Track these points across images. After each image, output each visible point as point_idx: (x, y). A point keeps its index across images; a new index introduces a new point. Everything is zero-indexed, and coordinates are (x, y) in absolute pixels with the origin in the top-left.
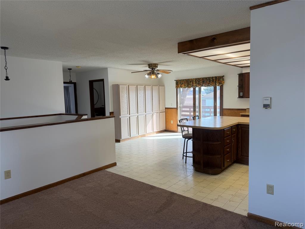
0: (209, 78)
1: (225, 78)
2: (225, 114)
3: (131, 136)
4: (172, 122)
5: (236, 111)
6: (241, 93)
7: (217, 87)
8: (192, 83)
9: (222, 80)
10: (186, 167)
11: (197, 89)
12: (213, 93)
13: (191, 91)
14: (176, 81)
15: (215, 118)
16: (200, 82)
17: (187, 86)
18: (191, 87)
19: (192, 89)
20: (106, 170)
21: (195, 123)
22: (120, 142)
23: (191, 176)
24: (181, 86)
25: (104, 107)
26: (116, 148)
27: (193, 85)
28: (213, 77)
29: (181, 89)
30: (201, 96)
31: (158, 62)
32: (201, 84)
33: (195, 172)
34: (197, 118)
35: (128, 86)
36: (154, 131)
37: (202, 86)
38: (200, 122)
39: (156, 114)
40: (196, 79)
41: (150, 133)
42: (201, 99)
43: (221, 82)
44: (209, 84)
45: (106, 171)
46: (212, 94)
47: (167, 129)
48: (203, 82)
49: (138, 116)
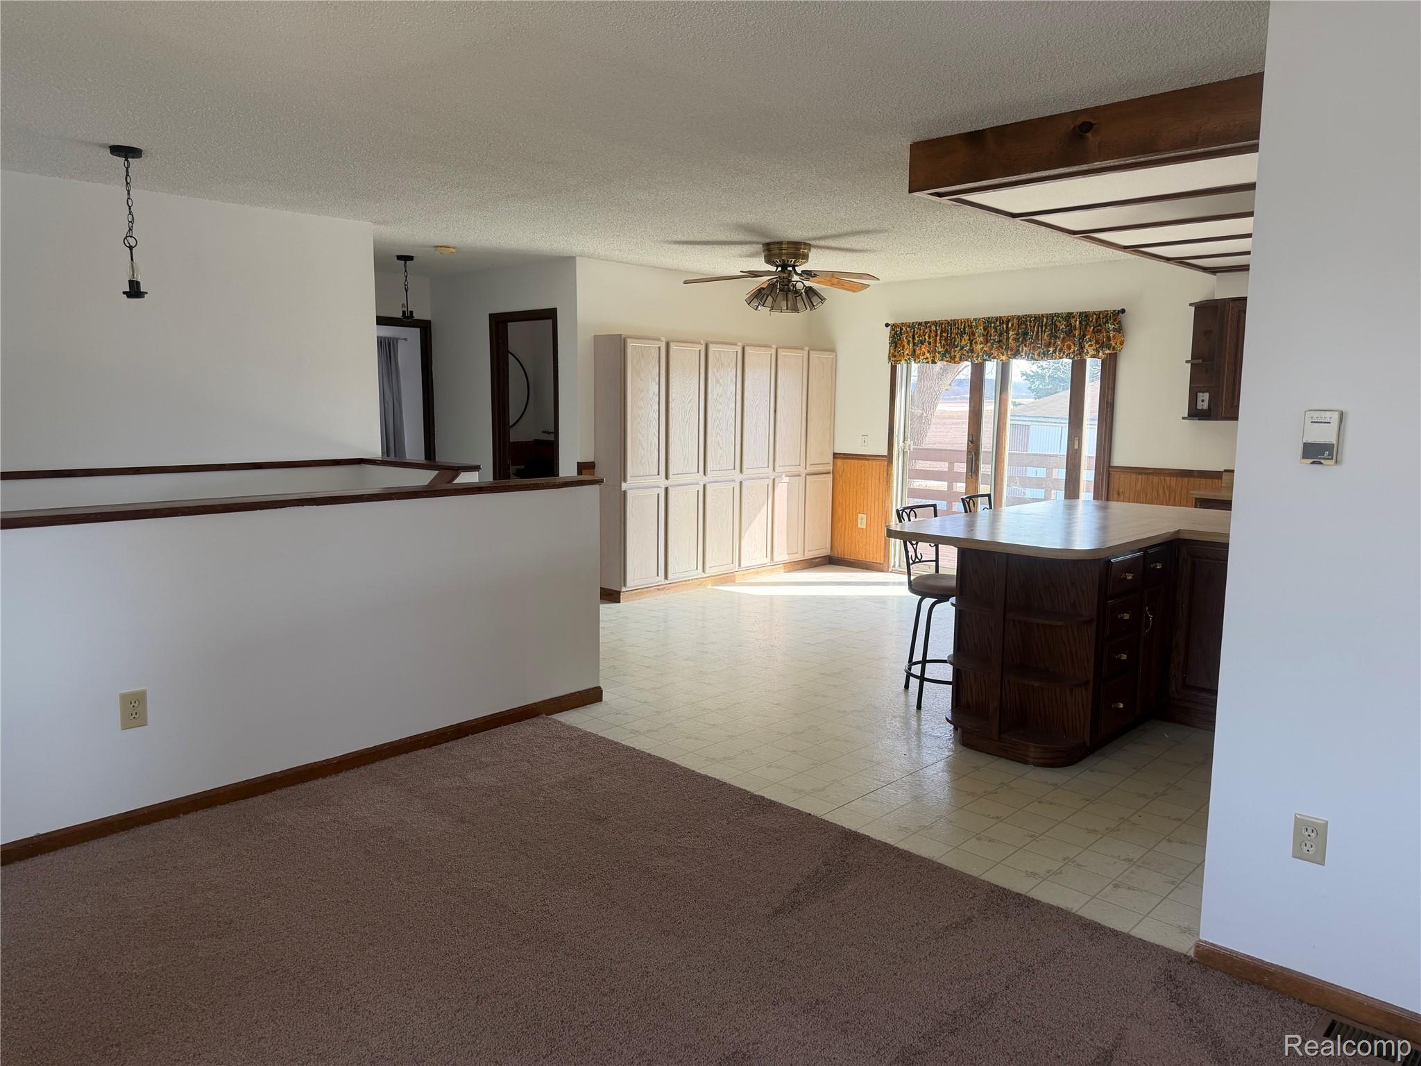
0: (1051, 317)
1: (1127, 320)
2: (1118, 494)
3: (670, 576)
4: (862, 522)
5: (1173, 481)
6: (1200, 395)
7: (1089, 361)
8: (966, 337)
9: (1114, 330)
10: (919, 725)
11: (991, 369)
12: (1066, 394)
13: (960, 382)
14: (894, 327)
15: (1070, 509)
16: (1008, 338)
17: (944, 355)
18: (961, 359)
19: (964, 370)
20: (555, 717)
21: (971, 525)
22: (620, 602)
23: (941, 765)
24: (914, 351)
25: (551, 438)
26: (601, 625)
27: (972, 351)
28: (1069, 316)
29: (914, 366)
30: (1010, 407)
31: (811, 234)
32: (1012, 343)
33: (962, 748)
34: (982, 503)
35: (668, 345)
36: (777, 558)
37: (1016, 354)
38: (994, 521)
39: (786, 479)
40: (988, 322)
41: (757, 569)
42: (1009, 422)
43: (1109, 339)
44: (1049, 345)
45: (556, 721)
46: (1064, 397)
47: (839, 553)
48: (1023, 337)
49: (704, 486)
